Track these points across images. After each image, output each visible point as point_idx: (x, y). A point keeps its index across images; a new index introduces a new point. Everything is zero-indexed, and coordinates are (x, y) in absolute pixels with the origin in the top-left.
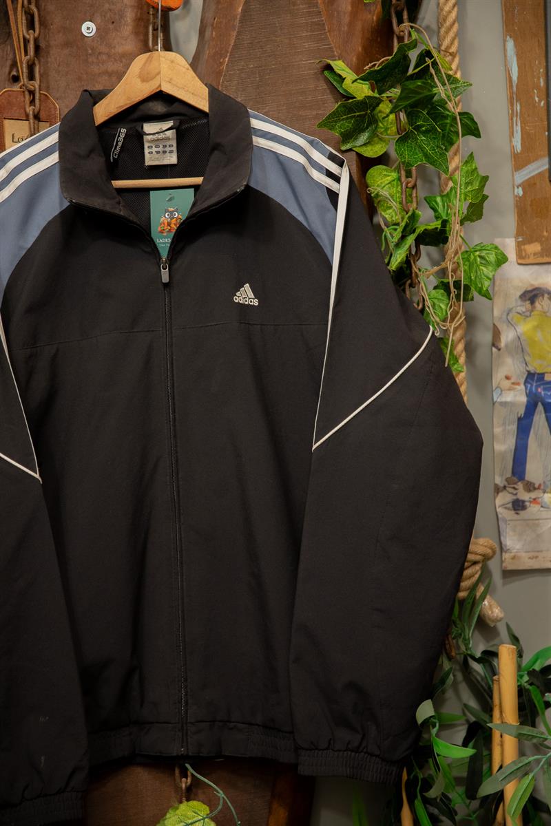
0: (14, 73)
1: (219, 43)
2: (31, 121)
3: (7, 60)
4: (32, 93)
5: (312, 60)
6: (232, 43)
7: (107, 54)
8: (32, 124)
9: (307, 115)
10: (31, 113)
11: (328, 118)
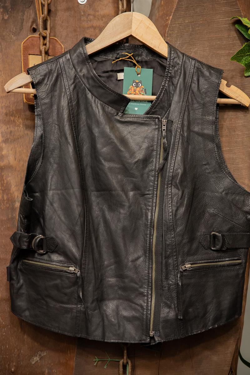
0: (34, 26)
1: (165, 8)
2: (43, 55)
3: (30, 18)
4: (44, 38)
5: (227, 18)
6: (175, 6)
7: (93, 15)
8: (43, 58)
9: (222, 54)
10: (43, 50)
11: (238, 53)
